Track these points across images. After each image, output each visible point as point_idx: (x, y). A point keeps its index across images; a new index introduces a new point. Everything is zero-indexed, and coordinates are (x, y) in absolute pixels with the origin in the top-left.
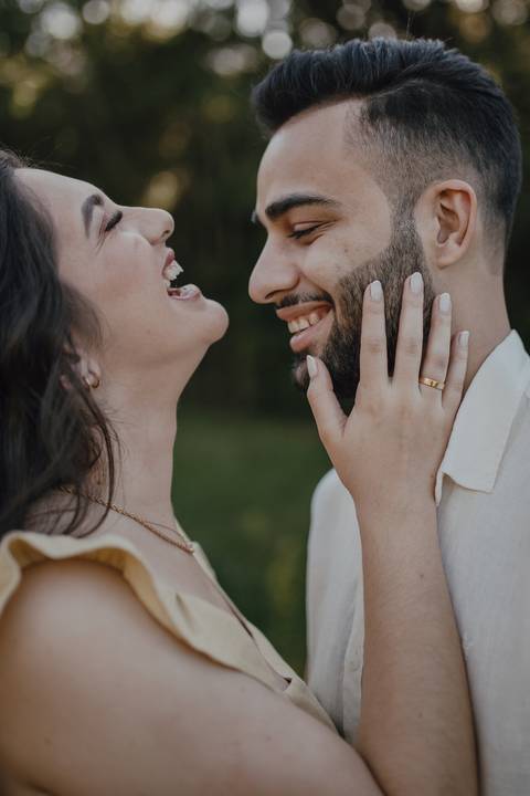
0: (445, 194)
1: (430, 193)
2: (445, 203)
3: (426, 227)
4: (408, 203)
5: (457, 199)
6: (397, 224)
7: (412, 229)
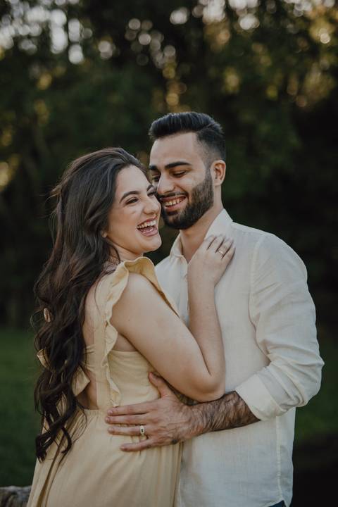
0: (217, 165)
1: (214, 164)
2: (217, 167)
3: (213, 174)
4: (209, 167)
5: (221, 166)
6: (207, 172)
7: (210, 174)
